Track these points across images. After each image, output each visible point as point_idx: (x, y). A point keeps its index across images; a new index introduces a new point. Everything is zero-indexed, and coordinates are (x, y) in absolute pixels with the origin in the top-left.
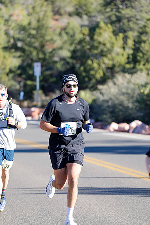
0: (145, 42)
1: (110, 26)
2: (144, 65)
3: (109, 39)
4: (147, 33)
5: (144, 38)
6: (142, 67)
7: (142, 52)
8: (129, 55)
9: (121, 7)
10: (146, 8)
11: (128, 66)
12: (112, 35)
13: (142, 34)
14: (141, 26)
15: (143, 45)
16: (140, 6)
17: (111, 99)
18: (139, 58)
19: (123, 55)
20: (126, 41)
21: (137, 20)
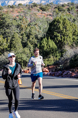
0: (14, 41)
1: (2, 35)
2: (14, 48)
3: (2, 40)
4: (14, 38)
5: (13, 39)
6: (13, 49)
7: (13, 44)
8: (8, 45)
9: (5, 29)
10: (14, 29)
11: (8, 49)
12: (2, 38)
13: (12, 38)
14: (12, 35)
15: (13, 42)
16: (12, 28)
17: (3, 60)
18: (12, 46)
19: (7, 45)
20: (8, 41)
21: (11, 33)
